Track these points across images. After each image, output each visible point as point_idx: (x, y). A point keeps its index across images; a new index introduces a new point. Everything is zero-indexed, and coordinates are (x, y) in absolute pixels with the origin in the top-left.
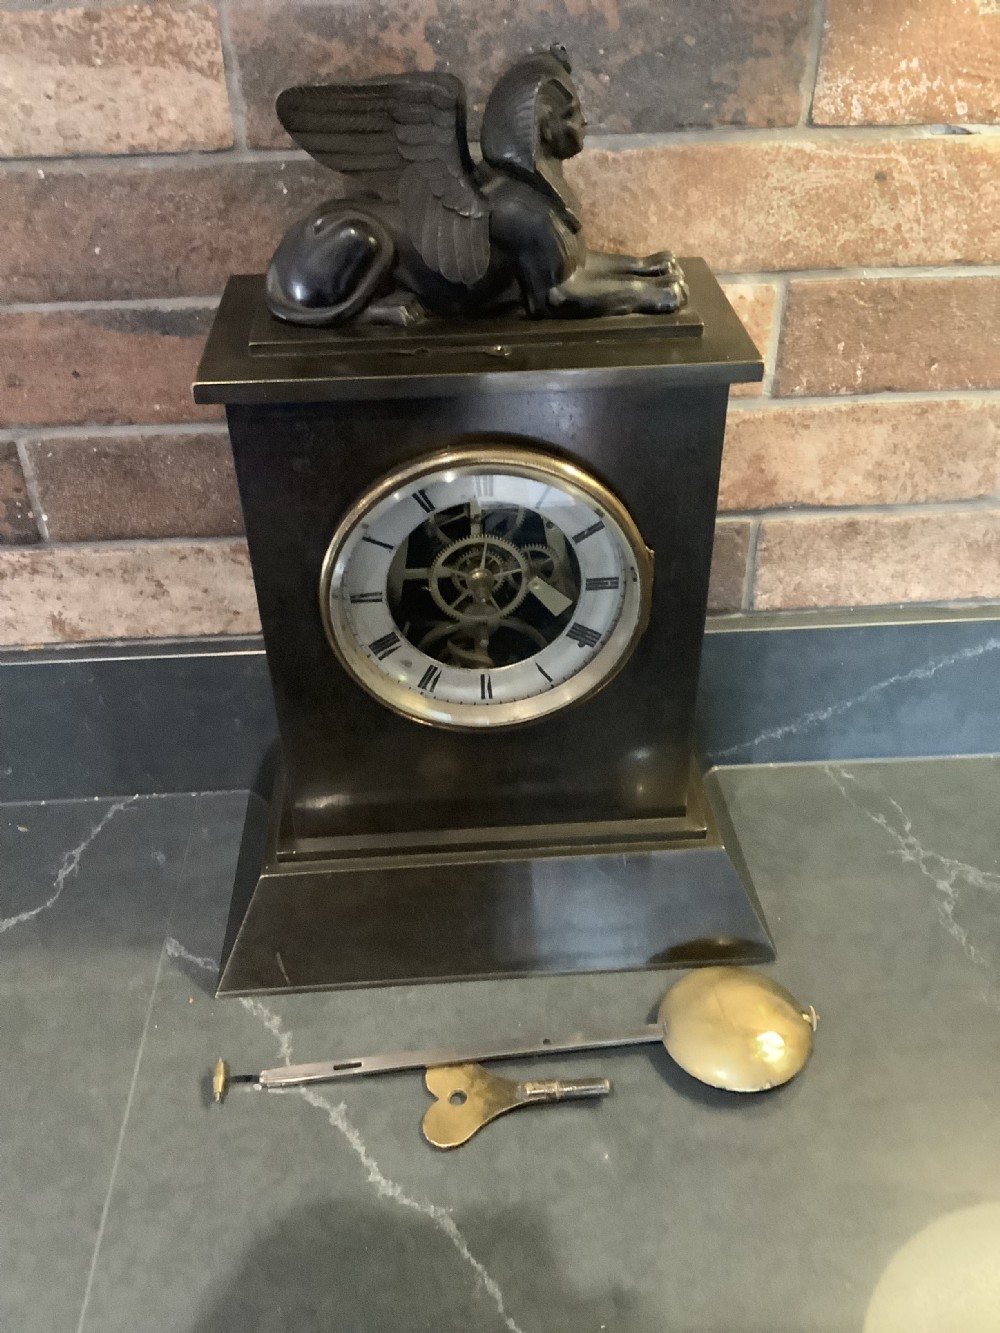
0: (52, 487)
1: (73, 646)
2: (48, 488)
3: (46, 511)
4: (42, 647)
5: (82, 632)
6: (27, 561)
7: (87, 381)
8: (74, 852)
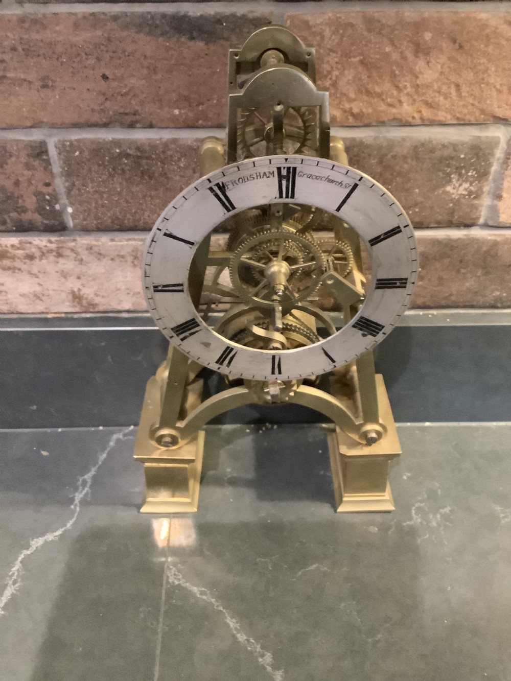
0: (77, 183)
1: (88, 315)
2: (73, 185)
3: (72, 204)
4: (63, 315)
5: (97, 305)
6: (53, 246)
7: (114, 84)
8: (86, 477)
